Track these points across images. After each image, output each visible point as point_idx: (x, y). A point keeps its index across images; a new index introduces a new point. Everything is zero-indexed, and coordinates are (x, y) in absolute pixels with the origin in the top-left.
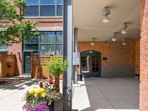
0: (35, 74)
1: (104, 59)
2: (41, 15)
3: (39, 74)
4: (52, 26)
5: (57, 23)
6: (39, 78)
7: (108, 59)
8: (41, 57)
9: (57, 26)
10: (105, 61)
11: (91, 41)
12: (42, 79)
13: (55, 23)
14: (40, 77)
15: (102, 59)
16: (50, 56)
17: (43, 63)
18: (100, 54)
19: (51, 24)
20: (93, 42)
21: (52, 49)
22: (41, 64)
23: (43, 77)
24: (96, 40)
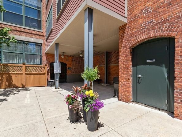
0: (2, 84)
1: (69, 69)
2: (3, 21)
3: (7, 83)
4: (20, 35)
5: (26, 33)
6: (8, 87)
7: (72, 69)
8: (11, 66)
9: (26, 36)
10: (69, 70)
11: (62, 54)
12: (12, 88)
13: (23, 33)
14: (10, 87)
15: (67, 69)
16: (22, 65)
17: (14, 72)
18: (66, 65)
19: (18, 33)
20: (63, 55)
21: (18, 58)
22: (10, 73)
23: (13, 86)
24: (65, 54)
